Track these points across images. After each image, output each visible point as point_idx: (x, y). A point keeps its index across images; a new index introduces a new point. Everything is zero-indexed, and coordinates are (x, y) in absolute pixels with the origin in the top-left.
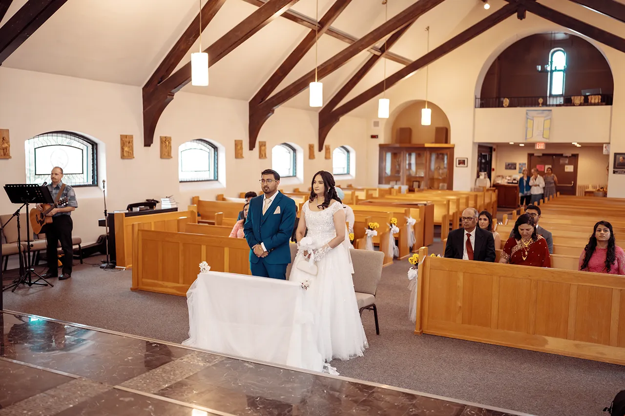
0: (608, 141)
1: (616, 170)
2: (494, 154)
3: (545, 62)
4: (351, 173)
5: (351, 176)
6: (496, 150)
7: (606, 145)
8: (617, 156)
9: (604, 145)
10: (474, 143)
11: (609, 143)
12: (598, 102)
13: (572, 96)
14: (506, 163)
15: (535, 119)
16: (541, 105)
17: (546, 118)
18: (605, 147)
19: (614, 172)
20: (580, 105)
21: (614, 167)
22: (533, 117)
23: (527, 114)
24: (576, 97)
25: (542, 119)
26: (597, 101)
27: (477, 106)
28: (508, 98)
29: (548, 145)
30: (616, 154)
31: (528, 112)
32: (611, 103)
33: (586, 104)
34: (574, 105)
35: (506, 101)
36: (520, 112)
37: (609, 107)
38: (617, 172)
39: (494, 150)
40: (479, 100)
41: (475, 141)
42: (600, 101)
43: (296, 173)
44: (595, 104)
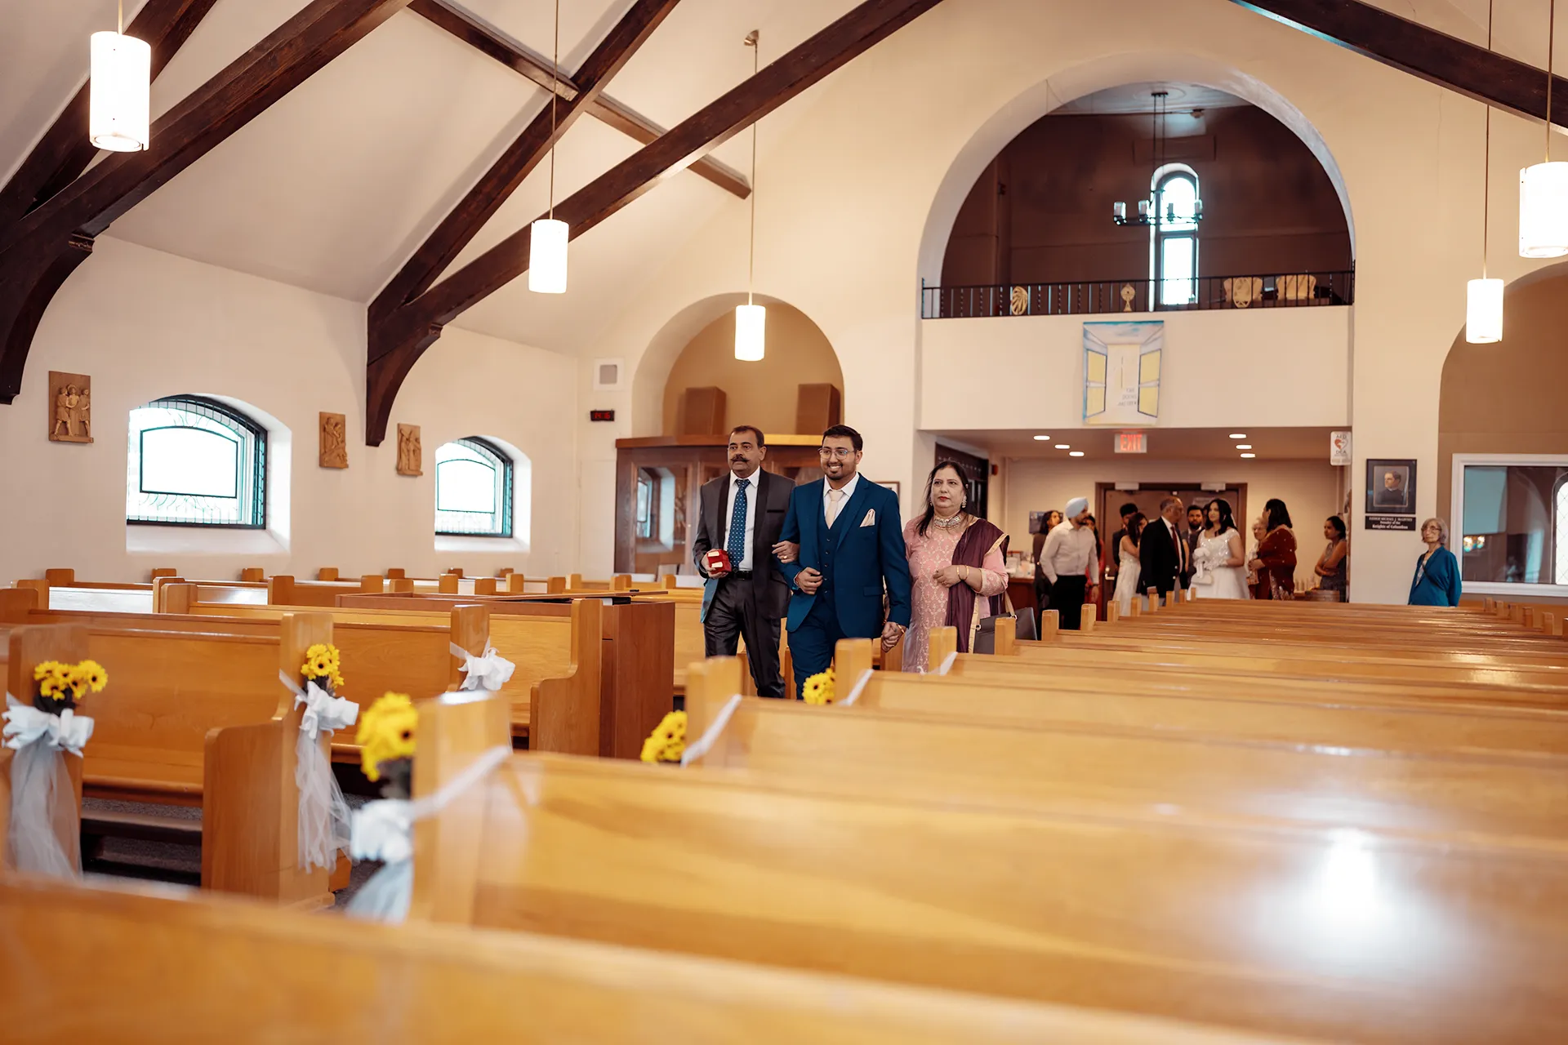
0: (1344, 424)
1: (1374, 516)
2: (993, 483)
3: (1138, 192)
4: (517, 533)
5: (518, 542)
6: (1000, 470)
7: (1340, 434)
8: (1377, 469)
9: (1334, 436)
10: (922, 434)
11: (1349, 429)
12: (1308, 298)
13: (1227, 277)
14: (1031, 514)
15: (1111, 351)
16: (1128, 308)
17: (1145, 350)
18: (1337, 442)
19: (1369, 524)
20: (1253, 305)
21: (1369, 508)
22: (1106, 345)
23: (1085, 333)
24: (1237, 281)
25: (1135, 351)
26: (1302, 295)
27: (927, 314)
28: (1025, 286)
29: (1155, 436)
30: (1371, 464)
31: (1087, 327)
32: (1349, 301)
33: (1271, 302)
34: (1233, 306)
35: (1020, 296)
36: (1065, 328)
37: (1343, 309)
38: (1378, 523)
39: (994, 472)
40: (937, 292)
41: (924, 427)
42: (1312, 295)
43: (264, 516)
44: (1297, 303)
